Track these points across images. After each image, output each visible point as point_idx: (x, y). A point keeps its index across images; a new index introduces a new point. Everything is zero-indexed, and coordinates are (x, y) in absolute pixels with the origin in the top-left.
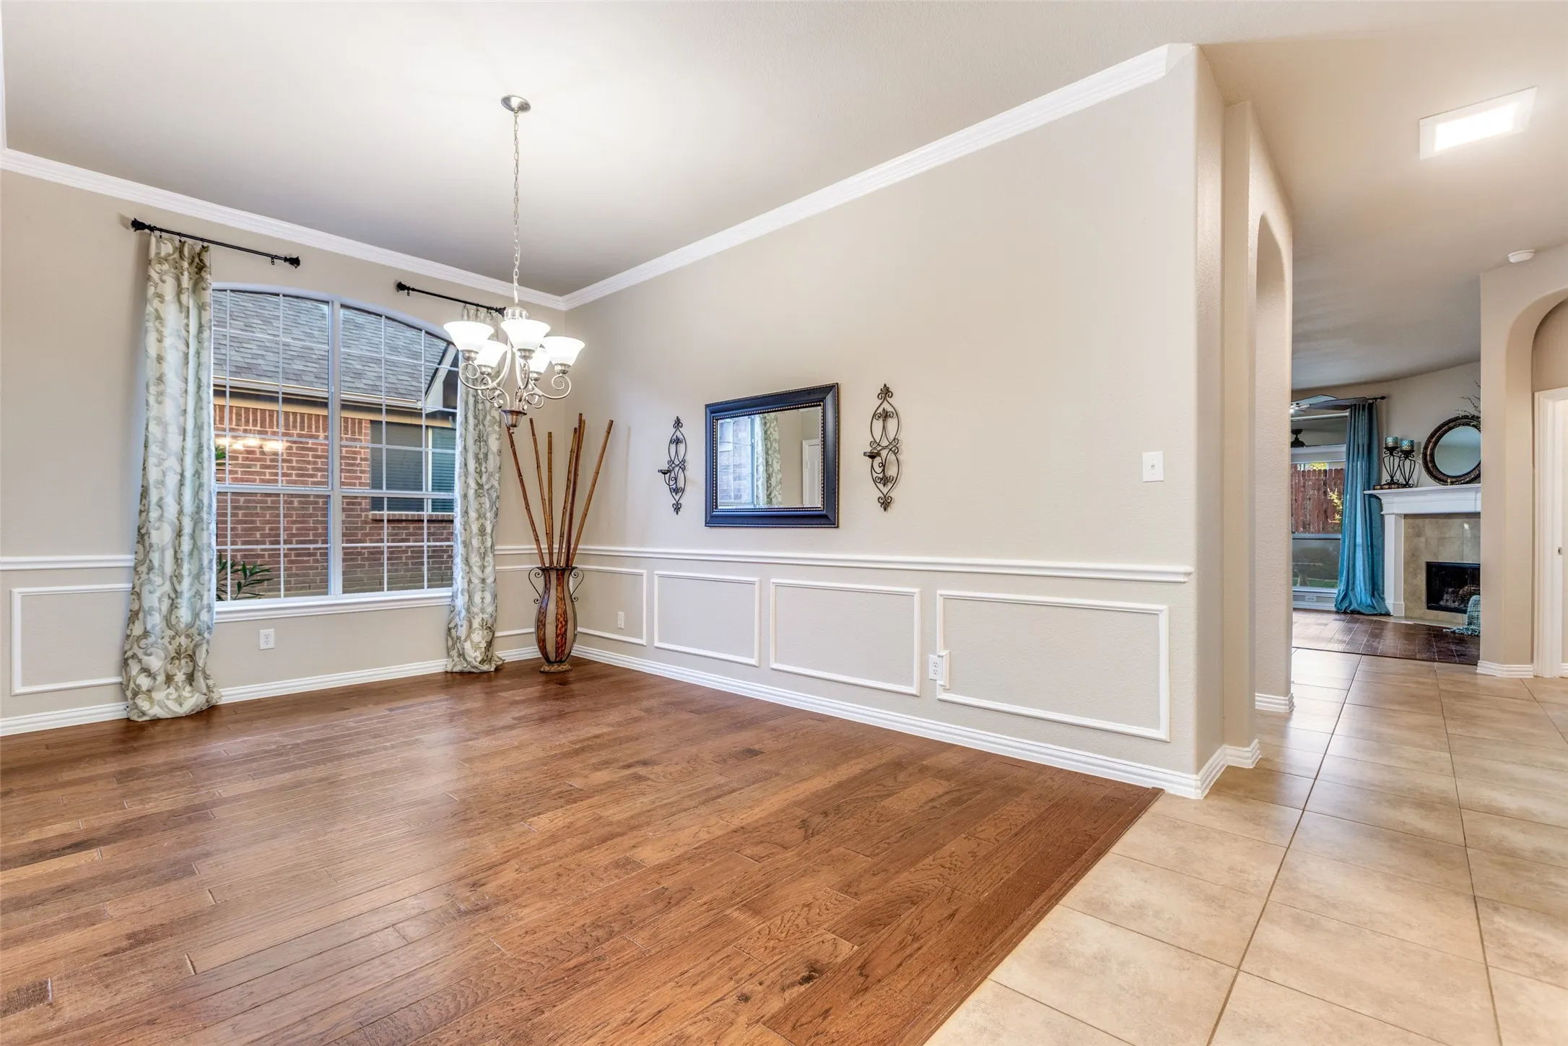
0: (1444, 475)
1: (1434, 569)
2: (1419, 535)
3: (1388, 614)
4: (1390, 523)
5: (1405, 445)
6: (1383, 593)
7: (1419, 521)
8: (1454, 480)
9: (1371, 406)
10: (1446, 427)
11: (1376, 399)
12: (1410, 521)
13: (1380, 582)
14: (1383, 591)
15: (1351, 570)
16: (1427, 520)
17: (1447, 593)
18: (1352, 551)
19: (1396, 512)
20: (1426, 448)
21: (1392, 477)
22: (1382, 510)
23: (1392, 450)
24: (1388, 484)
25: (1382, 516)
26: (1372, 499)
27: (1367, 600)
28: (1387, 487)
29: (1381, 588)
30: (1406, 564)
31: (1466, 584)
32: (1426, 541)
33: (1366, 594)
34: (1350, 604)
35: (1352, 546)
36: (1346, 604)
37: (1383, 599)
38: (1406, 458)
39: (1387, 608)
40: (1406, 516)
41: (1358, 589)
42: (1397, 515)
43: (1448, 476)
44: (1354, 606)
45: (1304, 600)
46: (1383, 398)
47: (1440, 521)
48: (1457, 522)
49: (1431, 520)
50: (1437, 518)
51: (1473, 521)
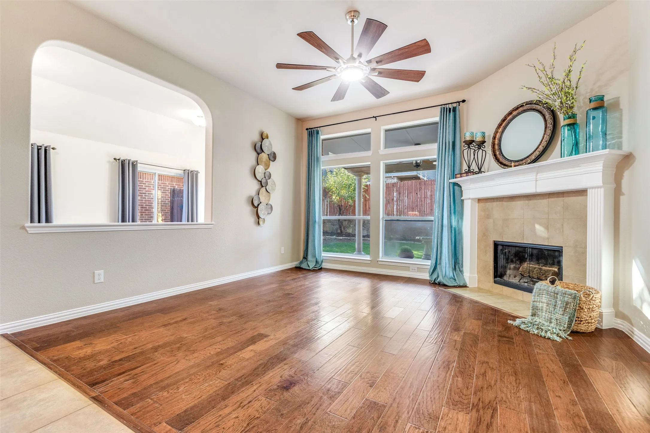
0: (508, 160)
1: (500, 248)
2: (488, 217)
3: (465, 286)
4: (467, 205)
5: (479, 138)
6: (462, 267)
7: (488, 205)
8: (517, 164)
9: (454, 109)
10: (511, 117)
11: (459, 102)
12: (482, 204)
13: (460, 258)
14: (462, 264)
15: (439, 247)
16: (495, 204)
17: (510, 269)
18: (440, 230)
19: (472, 197)
20: (494, 138)
21: (469, 167)
22: (462, 196)
23: (469, 143)
24: (466, 173)
25: (463, 201)
26: (456, 187)
27: (450, 273)
28: (465, 175)
29: (460, 262)
30: (479, 241)
31: (525, 261)
32: (494, 222)
33: (449, 267)
34: (438, 277)
35: (440, 226)
36: (435, 276)
37: (462, 272)
38: (479, 149)
39: (464, 280)
40: (480, 200)
41: (443, 264)
42: (473, 199)
43: (511, 161)
44: (440, 279)
45: (409, 270)
46: (464, 101)
47: (505, 204)
48: (519, 204)
49: (498, 203)
50: (503, 201)
51: (532, 202)
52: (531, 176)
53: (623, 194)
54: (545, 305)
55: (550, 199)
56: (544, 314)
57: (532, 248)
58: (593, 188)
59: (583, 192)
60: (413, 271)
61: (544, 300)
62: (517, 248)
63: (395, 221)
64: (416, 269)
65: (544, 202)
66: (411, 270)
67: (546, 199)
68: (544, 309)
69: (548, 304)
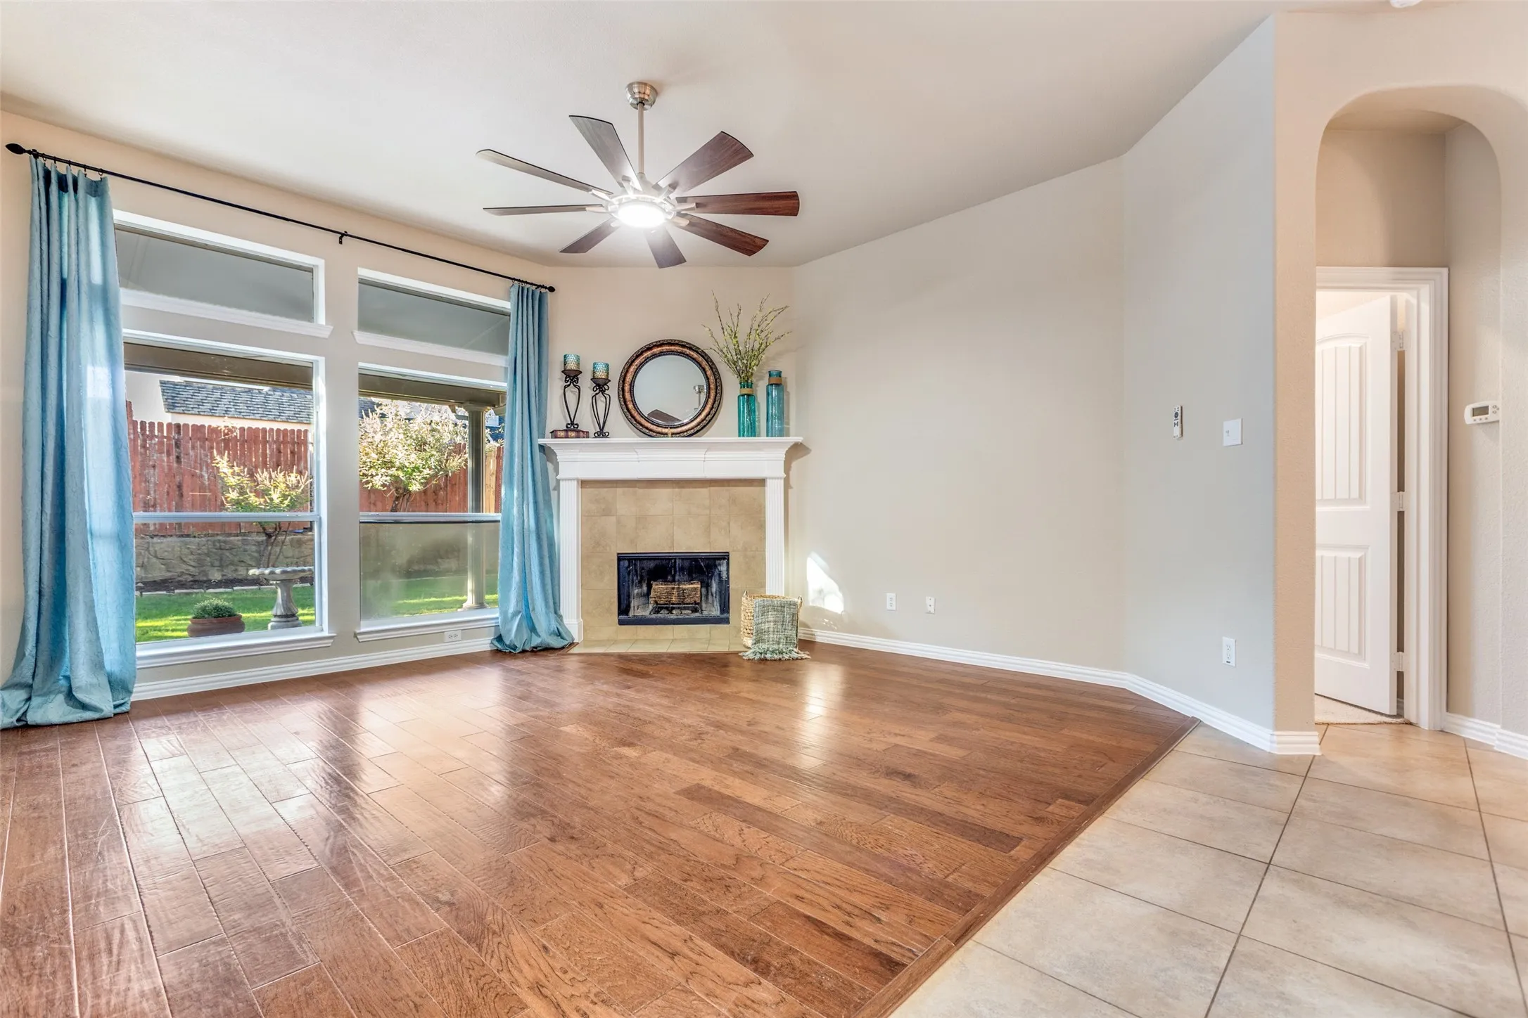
1: (629, 564)
2: (604, 511)
4: (567, 492)
5: (601, 374)
7: (607, 492)
9: (541, 296)
11: (544, 288)
12: (592, 491)
16: (618, 490)
19: (574, 475)
20: (623, 378)
21: (572, 420)
22: (557, 474)
23: (572, 376)
24: (567, 429)
25: (558, 481)
26: (546, 454)
28: (563, 434)
30: (585, 557)
32: (618, 522)
38: (600, 392)
40: (584, 483)
42: (578, 480)
45: (441, 641)
46: (550, 289)
47: (640, 491)
48: (665, 492)
49: (626, 489)
50: (635, 487)
51: (686, 491)
52: (700, 454)
53: (791, 488)
54: (772, 623)
55: (712, 488)
56: (771, 636)
57: (682, 559)
58: (772, 478)
59: (761, 482)
60: (453, 639)
61: (771, 618)
62: (656, 562)
63: (387, 525)
64: (459, 633)
65: (704, 491)
66: (447, 639)
67: (706, 487)
68: (771, 630)
69: (775, 622)
